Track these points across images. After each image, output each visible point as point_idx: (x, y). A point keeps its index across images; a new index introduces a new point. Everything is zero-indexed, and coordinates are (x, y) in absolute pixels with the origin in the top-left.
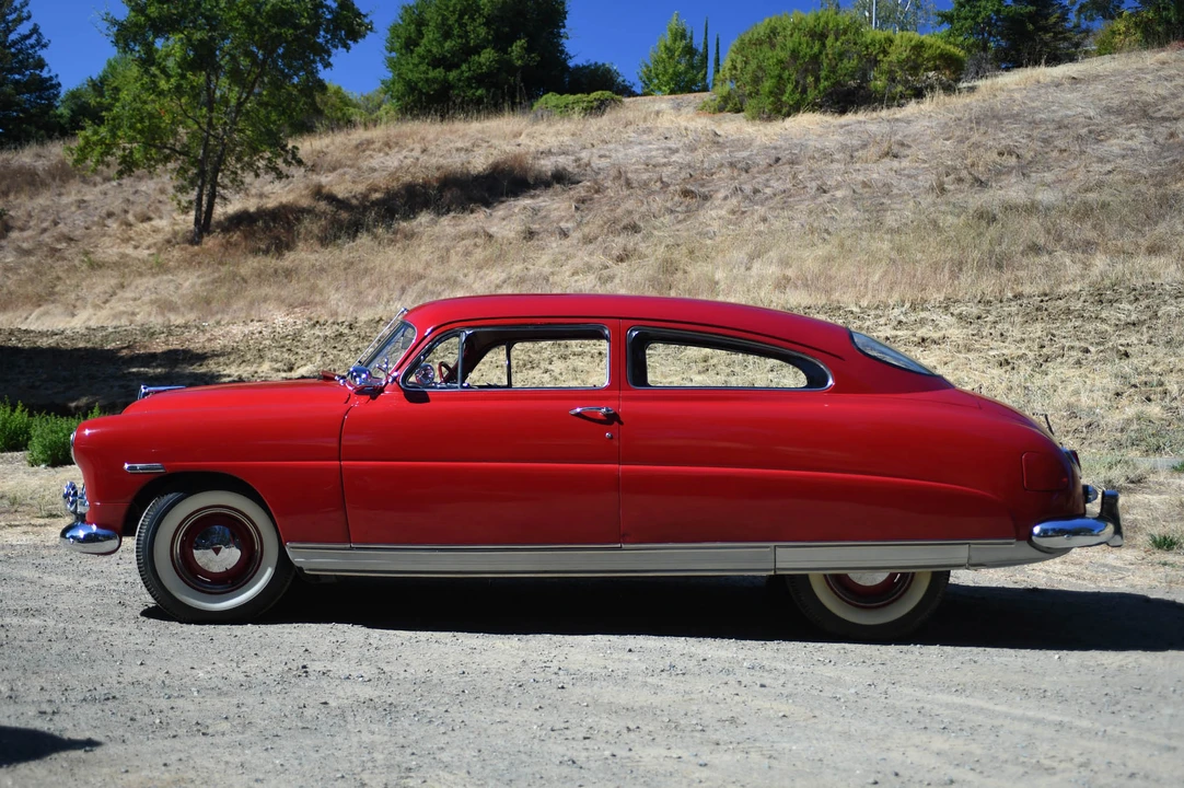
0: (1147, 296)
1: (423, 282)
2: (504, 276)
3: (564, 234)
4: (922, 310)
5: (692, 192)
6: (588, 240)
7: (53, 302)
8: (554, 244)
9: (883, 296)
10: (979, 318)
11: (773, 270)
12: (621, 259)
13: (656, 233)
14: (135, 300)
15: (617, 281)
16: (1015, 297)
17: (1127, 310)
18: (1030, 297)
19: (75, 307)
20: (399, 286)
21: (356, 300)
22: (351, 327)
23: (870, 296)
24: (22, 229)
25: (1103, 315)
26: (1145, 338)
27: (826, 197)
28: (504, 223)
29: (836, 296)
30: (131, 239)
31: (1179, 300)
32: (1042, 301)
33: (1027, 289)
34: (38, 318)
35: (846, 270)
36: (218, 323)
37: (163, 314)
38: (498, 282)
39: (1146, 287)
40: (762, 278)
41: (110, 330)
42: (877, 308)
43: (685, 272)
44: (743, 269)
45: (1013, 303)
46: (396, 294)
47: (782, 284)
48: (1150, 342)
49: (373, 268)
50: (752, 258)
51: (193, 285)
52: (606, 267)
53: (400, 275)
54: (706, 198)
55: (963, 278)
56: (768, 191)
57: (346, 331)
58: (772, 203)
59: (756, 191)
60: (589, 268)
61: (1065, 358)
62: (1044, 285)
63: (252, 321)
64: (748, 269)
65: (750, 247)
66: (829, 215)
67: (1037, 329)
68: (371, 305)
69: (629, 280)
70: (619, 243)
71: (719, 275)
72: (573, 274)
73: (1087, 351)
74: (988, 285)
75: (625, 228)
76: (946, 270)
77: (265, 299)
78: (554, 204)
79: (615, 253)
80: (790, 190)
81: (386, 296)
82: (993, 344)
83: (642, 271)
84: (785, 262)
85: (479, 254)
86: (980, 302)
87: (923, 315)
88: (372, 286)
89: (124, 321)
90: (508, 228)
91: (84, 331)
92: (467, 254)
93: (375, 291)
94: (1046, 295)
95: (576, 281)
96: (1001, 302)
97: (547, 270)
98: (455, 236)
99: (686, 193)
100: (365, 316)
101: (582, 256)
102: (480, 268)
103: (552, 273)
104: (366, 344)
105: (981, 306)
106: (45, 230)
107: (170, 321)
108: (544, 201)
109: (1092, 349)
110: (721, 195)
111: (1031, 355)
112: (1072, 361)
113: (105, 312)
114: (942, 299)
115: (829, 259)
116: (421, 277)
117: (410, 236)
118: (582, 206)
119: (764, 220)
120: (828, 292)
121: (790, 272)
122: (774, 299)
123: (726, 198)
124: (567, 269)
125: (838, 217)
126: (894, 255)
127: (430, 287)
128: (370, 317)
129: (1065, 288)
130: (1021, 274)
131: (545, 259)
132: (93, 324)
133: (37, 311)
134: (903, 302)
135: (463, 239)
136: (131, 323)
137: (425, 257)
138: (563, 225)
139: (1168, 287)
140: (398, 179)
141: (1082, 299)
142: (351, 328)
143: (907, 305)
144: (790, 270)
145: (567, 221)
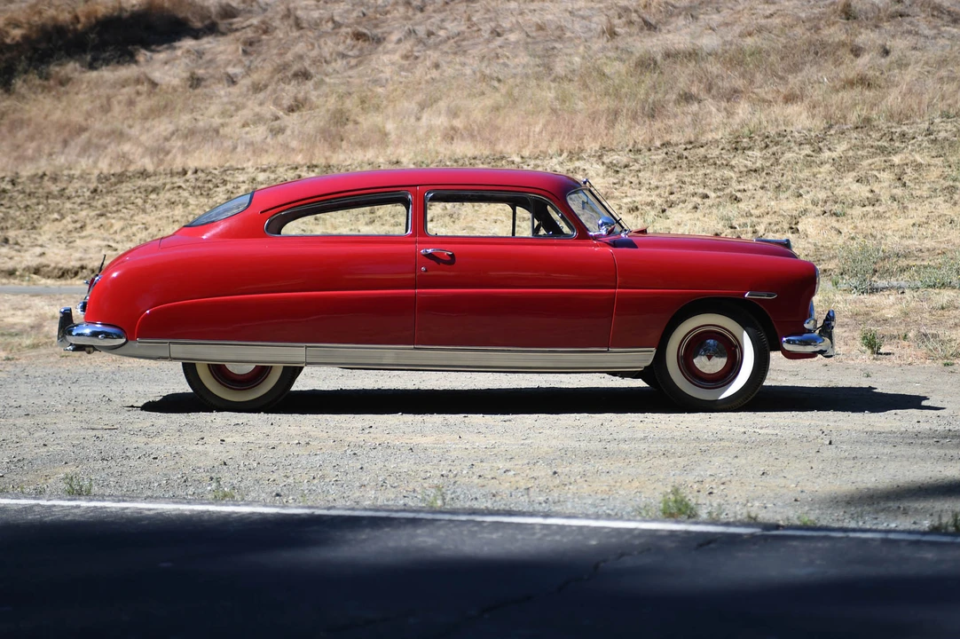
0: (777, 143)
1: (85, 136)
2: (171, 128)
3: (232, 81)
4: (578, 159)
5: (364, 35)
6: (257, 88)
8: (222, 91)
9: (543, 146)
10: (626, 166)
11: (441, 121)
12: (291, 110)
13: (327, 80)
15: (288, 132)
16: (663, 145)
17: (756, 157)
18: (677, 145)
20: (60, 139)
21: (15, 154)
22: (13, 182)
23: (531, 146)
25: (733, 163)
26: (759, 184)
27: (499, 41)
28: (167, 67)
29: (500, 147)
31: (802, 147)
32: (686, 149)
33: (674, 138)
35: (511, 120)
38: (165, 134)
39: (779, 135)
40: (431, 128)
42: (537, 158)
43: (356, 123)
44: (413, 120)
45: (660, 151)
46: (58, 147)
47: (451, 135)
48: (762, 188)
49: (30, 119)
50: (423, 106)
52: (277, 118)
53: (61, 127)
54: (379, 41)
55: (618, 126)
56: (442, 33)
57: (9, 187)
58: (445, 48)
59: (430, 34)
60: (259, 119)
61: (686, 204)
62: (690, 134)
64: (418, 119)
65: (420, 97)
66: (501, 61)
67: (672, 177)
68: (32, 159)
69: (300, 132)
70: (290, 91)
71: (390, 126)
72: (244, 126)
73: (707, 197)
74: (640, 133)
75: (296, 75)
76: (603, 121)
78: (221, 49)
79: (286, 102)
80: (464, 32)
81: (47, 148)
82: (630, 192)
83: (313, 122)
84: (454, 113)
85: (143, 104)
86: (630, 151)
87: (577, 164)
88: (31, 138)
90: (172, 73)
92: (131, 103)
93: (34, 145)
94: (691, 143)
95: (247, 133)
96: (650, 150)
97: (217, 121)
98: (115, 83)
99: (358, 36)
100: (27, 171)
101: (252, 107)
102: (146, 118)
103: (222, 125)
104: (35, 201)
105: (631, 155)
108: (209, 43)
109: (712, 195)
110: (394, 37)
111: (659, 201)
112: (690, 206)
114: (597, 149)
115: (497, 109)
116: (82, 129)
117: (63, 82)
118: (249, 49)
119: (437, 66)
120: (492, 143)
121: (458, 123)
122: (441, 149)
123: (399, 41)
124: (237, 120)
125: (509, 63)
126: (557, 105)
127: (95, 140)
128: (32, 172)
129: (710, 136)
130: (671, 122)
131: (213, 109)
134: (562, 151)
135: (124, 86)
137: (87, 107)
138: (231, 70)
139: (796, 134)
140: (40, 13)
141: (720, 147)
142: (14, 184)
143: (565, 155)
144: (458, 120)
145: (234, 66)
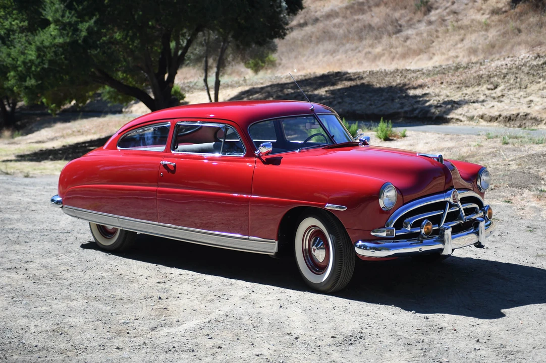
7: (426, 52)
14: (461, 48)
19: (434, 54)
24: (437, 9)
30: (481, 9)
34: (416, 63)
36: (492, 60)
37: (469, 56)
41: (443, 67)
51: (493, 37)
63: (508, 57)
77: (519, 44)
89: (450, 62)
91: (431, 68)
106: (446, 8)
107: (471, 60)
113: (444, 57)
132: (437, 64)
133: (417, 58)
136: (454, 62)
